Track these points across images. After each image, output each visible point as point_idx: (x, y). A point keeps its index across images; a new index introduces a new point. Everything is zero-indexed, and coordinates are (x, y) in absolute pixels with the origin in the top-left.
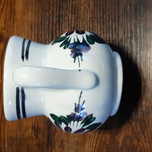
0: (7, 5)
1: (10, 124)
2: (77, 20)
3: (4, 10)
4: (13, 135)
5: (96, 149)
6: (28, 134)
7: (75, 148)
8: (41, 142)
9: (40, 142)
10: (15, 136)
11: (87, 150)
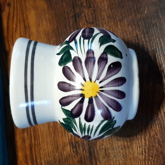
0: (20, 23)
1: (46, 147)
2: (95, 13)
3: (18, 29)
4: (51, 159)
5: (147, 147)
6: (66, 153)
7: (122, 153)
8: (83, 158)
9: (81, 157)
10: (53, 159)
11: (137, 152)
